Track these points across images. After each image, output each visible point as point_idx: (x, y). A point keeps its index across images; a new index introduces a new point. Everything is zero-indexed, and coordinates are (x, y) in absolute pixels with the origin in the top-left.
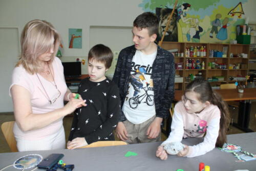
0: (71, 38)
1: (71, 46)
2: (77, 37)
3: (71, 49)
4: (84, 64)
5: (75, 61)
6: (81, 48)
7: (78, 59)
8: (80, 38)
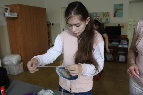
0: (115, 10)
1: (115, 16)
2: (119, 9)
3: (115, 18)
4: (123, 28)
5: (117, 25)
6: (122, 17)
7: (119, 25)
8: (121, 10)
